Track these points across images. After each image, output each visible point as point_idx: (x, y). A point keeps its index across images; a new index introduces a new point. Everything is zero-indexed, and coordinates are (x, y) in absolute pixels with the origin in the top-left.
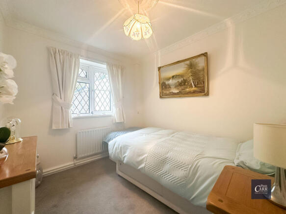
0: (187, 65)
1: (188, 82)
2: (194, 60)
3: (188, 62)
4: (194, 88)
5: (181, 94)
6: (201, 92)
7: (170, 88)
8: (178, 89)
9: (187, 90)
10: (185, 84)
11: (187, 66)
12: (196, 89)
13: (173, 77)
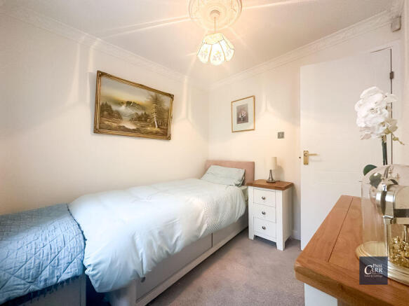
0: (152, 96)
1: (151, 119)
2: (160, 95)
3: (153, 94)
4: (156, 129)
5: (138, 133)
6: (163, 135)
7: (121, 119)
8: (135, 124)
9: (149, 128)
10: (146, 121)
11: (150, 97)
12: (158, 130)
13: (129, 103)
